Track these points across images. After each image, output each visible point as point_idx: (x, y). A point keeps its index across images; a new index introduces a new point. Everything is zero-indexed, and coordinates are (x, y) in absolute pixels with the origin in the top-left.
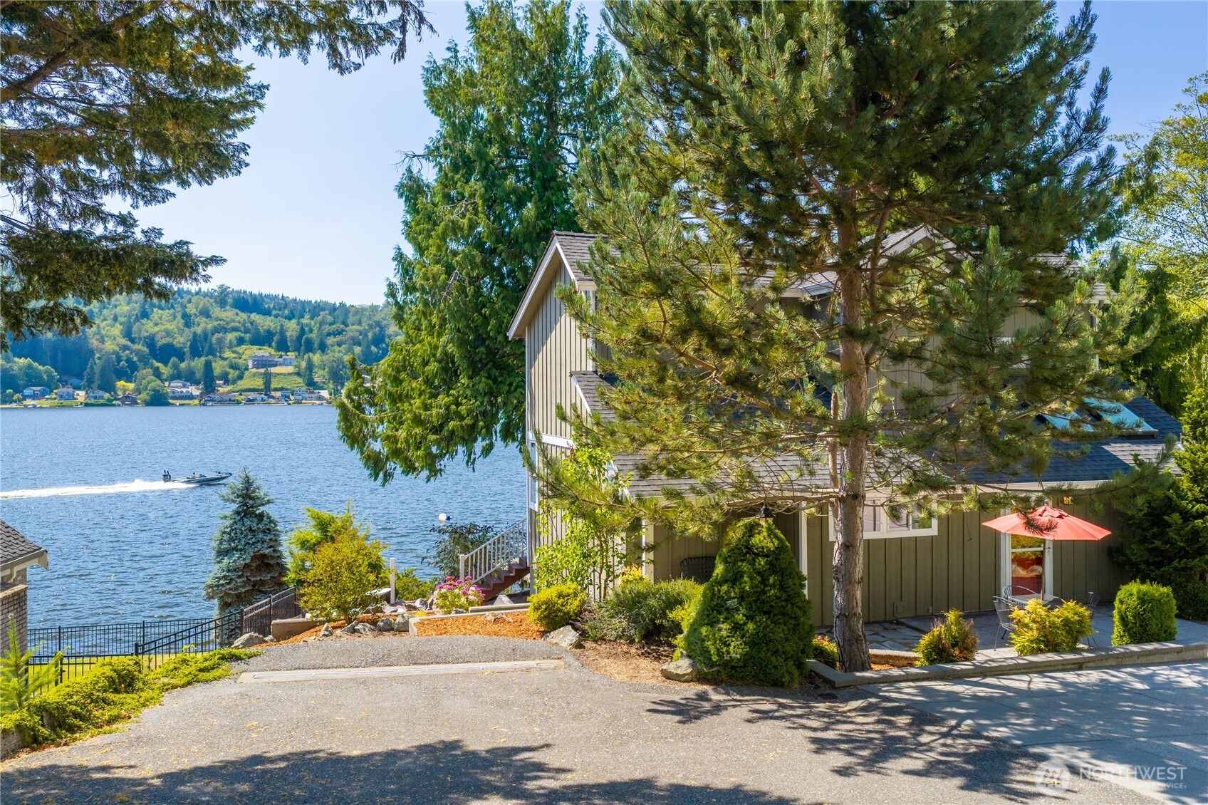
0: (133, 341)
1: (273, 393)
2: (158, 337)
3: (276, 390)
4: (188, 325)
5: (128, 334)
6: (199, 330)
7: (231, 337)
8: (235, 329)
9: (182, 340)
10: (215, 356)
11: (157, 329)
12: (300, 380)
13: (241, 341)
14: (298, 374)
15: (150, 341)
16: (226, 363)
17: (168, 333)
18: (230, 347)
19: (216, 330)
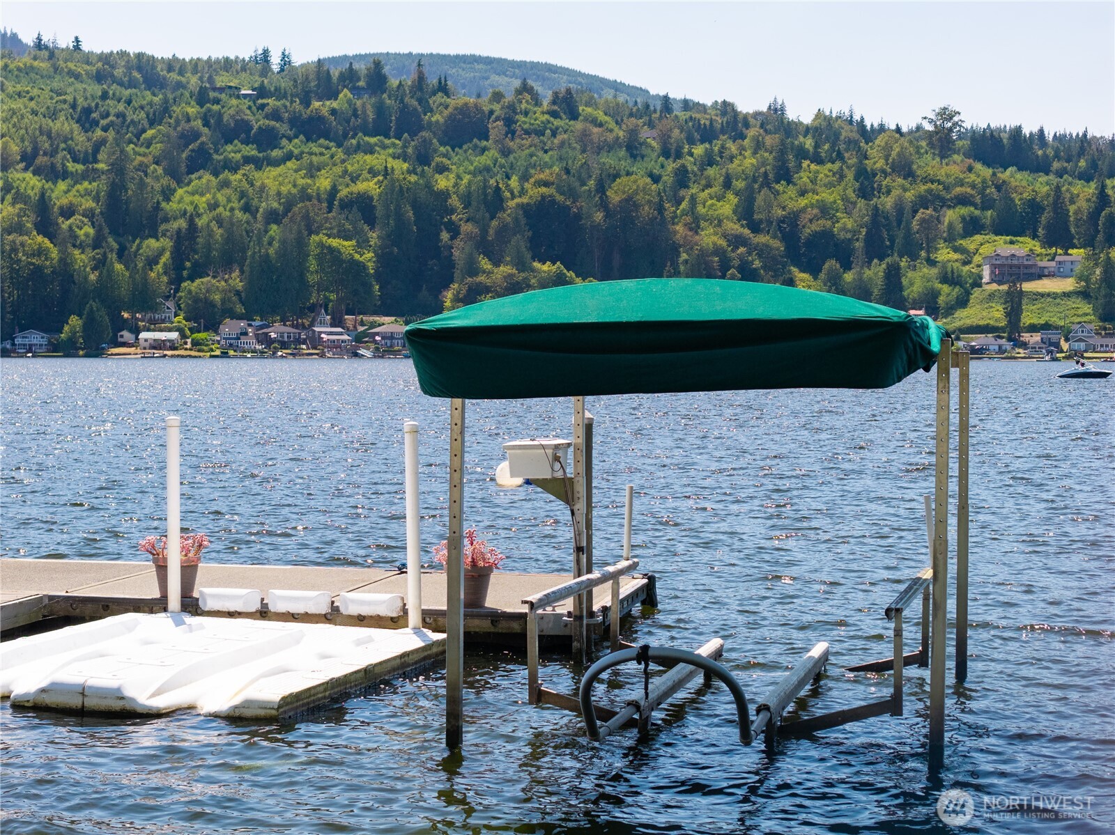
0: (755, 228)
1: (1026, 337)
2: (805, 218)
3: (1033, 329)
4: (865, 192)
5: (746, 213)
6: (887, 202)
7: (951, 216)
8: (963, 201)
9: (850, 224)
10: (914, 257)
11: (803, 202)
12: (1086, 308)
13: (973, 227)
14: (1084, 294)
15: (789, 227)
16: (934, 271)
17: (825, 210)
18: (950, 239)
19: (923, 202)
